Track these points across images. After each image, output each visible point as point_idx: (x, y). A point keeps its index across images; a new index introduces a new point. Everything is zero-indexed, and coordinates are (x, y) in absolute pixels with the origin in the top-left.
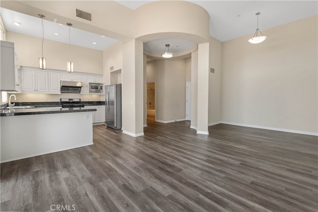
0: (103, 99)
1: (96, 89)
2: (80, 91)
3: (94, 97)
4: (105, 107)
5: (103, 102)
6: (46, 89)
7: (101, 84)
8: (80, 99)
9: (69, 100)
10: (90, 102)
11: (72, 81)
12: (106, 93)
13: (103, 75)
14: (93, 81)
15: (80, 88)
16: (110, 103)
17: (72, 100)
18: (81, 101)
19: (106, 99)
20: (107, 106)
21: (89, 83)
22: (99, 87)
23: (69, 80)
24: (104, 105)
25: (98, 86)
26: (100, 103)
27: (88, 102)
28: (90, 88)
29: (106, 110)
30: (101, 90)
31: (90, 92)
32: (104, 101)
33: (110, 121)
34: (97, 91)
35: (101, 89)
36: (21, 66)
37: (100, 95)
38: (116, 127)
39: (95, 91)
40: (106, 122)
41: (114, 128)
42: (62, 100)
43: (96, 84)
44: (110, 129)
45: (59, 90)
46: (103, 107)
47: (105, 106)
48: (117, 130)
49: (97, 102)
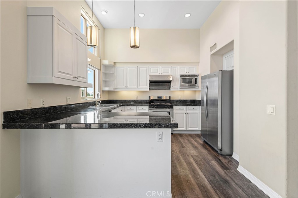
0: (198, 97)
1: (190, 83)
2: (170, 87)
3: (187, 94)
4: (202, 109)
5: (198, 101)
6: (135, 86)
7: (196, 75)
8: (170, 97)
9: (158, 97)
10: (182, 100)
11: (161, 74)
12: (203, 87)
13: (199, 63)
14: (186, 72)
15: (170, 83)
16: (209, 102)
17: (161, 97)
18: (171, 99)
19: (203, 97)
20: (203, 108)
21: (180, 75)
22: (193, 81)
23: (158, 74)
24: (200, 105)
25: (191, 79)
26: (194, 103)
27: (179, 100)
28: (182, 81)
29: (202, 113)
30: (197, 84)
31: (182, 87)
32: (201, 100)
33: (209, 131)
34: (191, 85)
35: (196, 82)
36: (115, 63)
37: (195, 91)
38: (221, 150)
39: (189, 85)
40: (202, 131)
41: (216, 149)
42: (152, 98)
43: (189, 76)
44: (209, 148)
45: (147, 86)
46: (198, 109)
47: (201, 107)
48: (222, 155)
49: (191, 100)
